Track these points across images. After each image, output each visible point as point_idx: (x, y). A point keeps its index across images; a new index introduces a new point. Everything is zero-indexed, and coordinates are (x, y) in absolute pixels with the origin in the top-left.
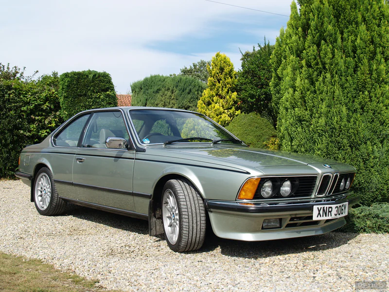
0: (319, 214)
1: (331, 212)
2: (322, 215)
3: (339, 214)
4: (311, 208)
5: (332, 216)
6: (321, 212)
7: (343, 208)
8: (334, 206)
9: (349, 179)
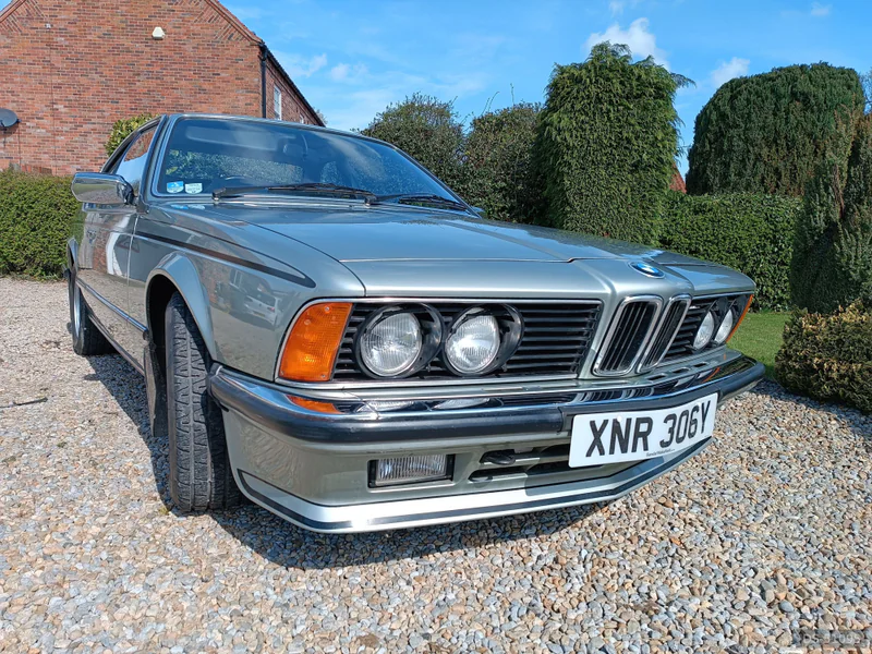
0: (597, 443)
1: (645, 435)
2: (607, 447)
3: (679, 440)
4: (564, 425)
5: (651, 450)
6: (606, 438)
7: (698, 416)
8: (657, 416)
9: (729, 314)
